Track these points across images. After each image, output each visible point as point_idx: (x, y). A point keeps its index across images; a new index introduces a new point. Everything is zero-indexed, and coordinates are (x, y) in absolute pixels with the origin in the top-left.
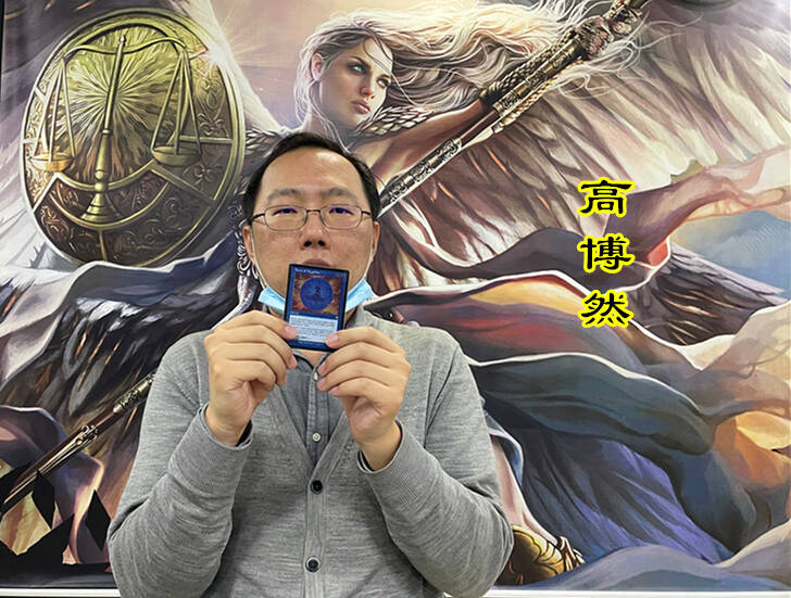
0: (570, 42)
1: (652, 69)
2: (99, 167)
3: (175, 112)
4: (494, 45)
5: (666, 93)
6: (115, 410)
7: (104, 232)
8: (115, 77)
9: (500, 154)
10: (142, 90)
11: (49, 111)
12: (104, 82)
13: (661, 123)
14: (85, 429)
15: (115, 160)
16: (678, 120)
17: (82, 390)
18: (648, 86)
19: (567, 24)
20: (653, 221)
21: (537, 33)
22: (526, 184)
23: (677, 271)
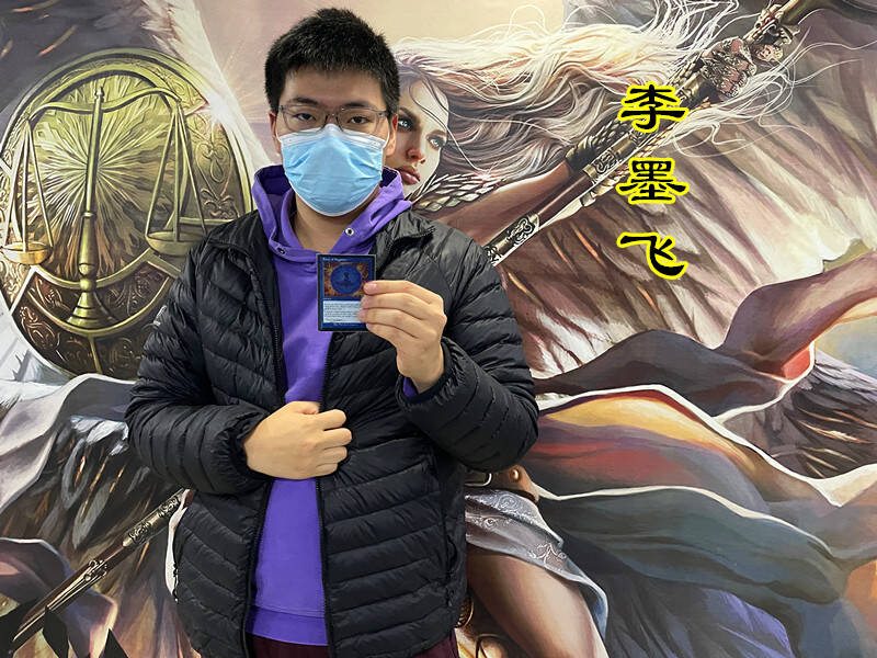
0: (694, 76)
1: (810, 112)
2: (83, 259)
3: (172, 187)
4: (586, 84)
5: (827, 146)
6: (125, 544)
7: (95, 338)
8: (94, 143)
9: (589, 234)
10: (129, 160)
11: (17, 189)
12: (81, 149)
13: (816, 189)
14: (93, 564)
15: (102, 250)
16: (839, 183)
17: (86, 521)
18: (801, 136)
19: (691, 50)
20: (794, 322)
21: (648, 65)
22: (623, 274)
23: (820, 386)
